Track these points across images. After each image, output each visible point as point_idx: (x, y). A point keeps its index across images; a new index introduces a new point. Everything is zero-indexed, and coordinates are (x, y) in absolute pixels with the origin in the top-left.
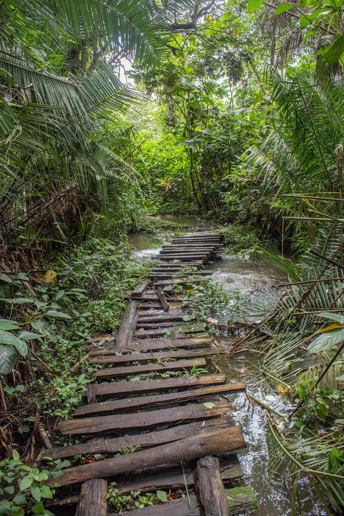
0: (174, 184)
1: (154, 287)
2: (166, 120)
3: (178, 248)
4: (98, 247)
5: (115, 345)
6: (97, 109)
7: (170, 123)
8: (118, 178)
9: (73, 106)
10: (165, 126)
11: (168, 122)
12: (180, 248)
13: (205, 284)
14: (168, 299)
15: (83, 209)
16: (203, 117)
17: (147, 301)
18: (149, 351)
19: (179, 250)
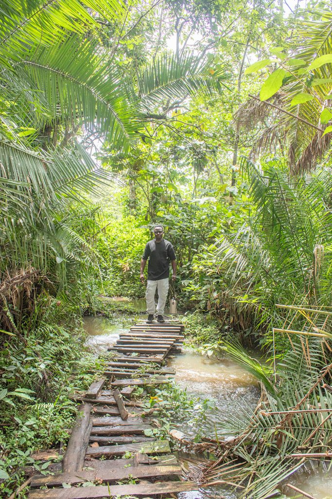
0: (132, 265)
1: (110, 386)
2: (128, 202)
3: (136, 338)
4: (52, 335)
5: (63, 468)
6: (66, 188)
7: (131, 205)
8: (80, 260)
9: (40, 183)
10: (127, 208)
11: (130, 203)
12: (138, 338)
13: (168, 387)
14: (127, 403)
15: (39, 292)
16: (166, 202)
17: (102, 404)
18: (105, 482)
19: (138, 341)
